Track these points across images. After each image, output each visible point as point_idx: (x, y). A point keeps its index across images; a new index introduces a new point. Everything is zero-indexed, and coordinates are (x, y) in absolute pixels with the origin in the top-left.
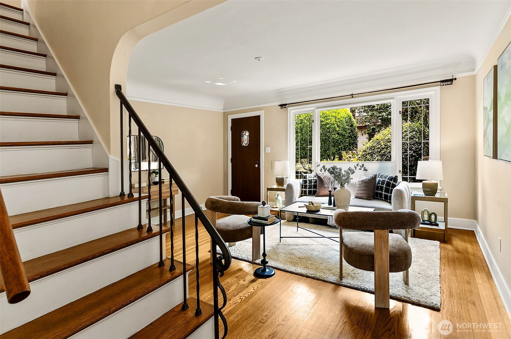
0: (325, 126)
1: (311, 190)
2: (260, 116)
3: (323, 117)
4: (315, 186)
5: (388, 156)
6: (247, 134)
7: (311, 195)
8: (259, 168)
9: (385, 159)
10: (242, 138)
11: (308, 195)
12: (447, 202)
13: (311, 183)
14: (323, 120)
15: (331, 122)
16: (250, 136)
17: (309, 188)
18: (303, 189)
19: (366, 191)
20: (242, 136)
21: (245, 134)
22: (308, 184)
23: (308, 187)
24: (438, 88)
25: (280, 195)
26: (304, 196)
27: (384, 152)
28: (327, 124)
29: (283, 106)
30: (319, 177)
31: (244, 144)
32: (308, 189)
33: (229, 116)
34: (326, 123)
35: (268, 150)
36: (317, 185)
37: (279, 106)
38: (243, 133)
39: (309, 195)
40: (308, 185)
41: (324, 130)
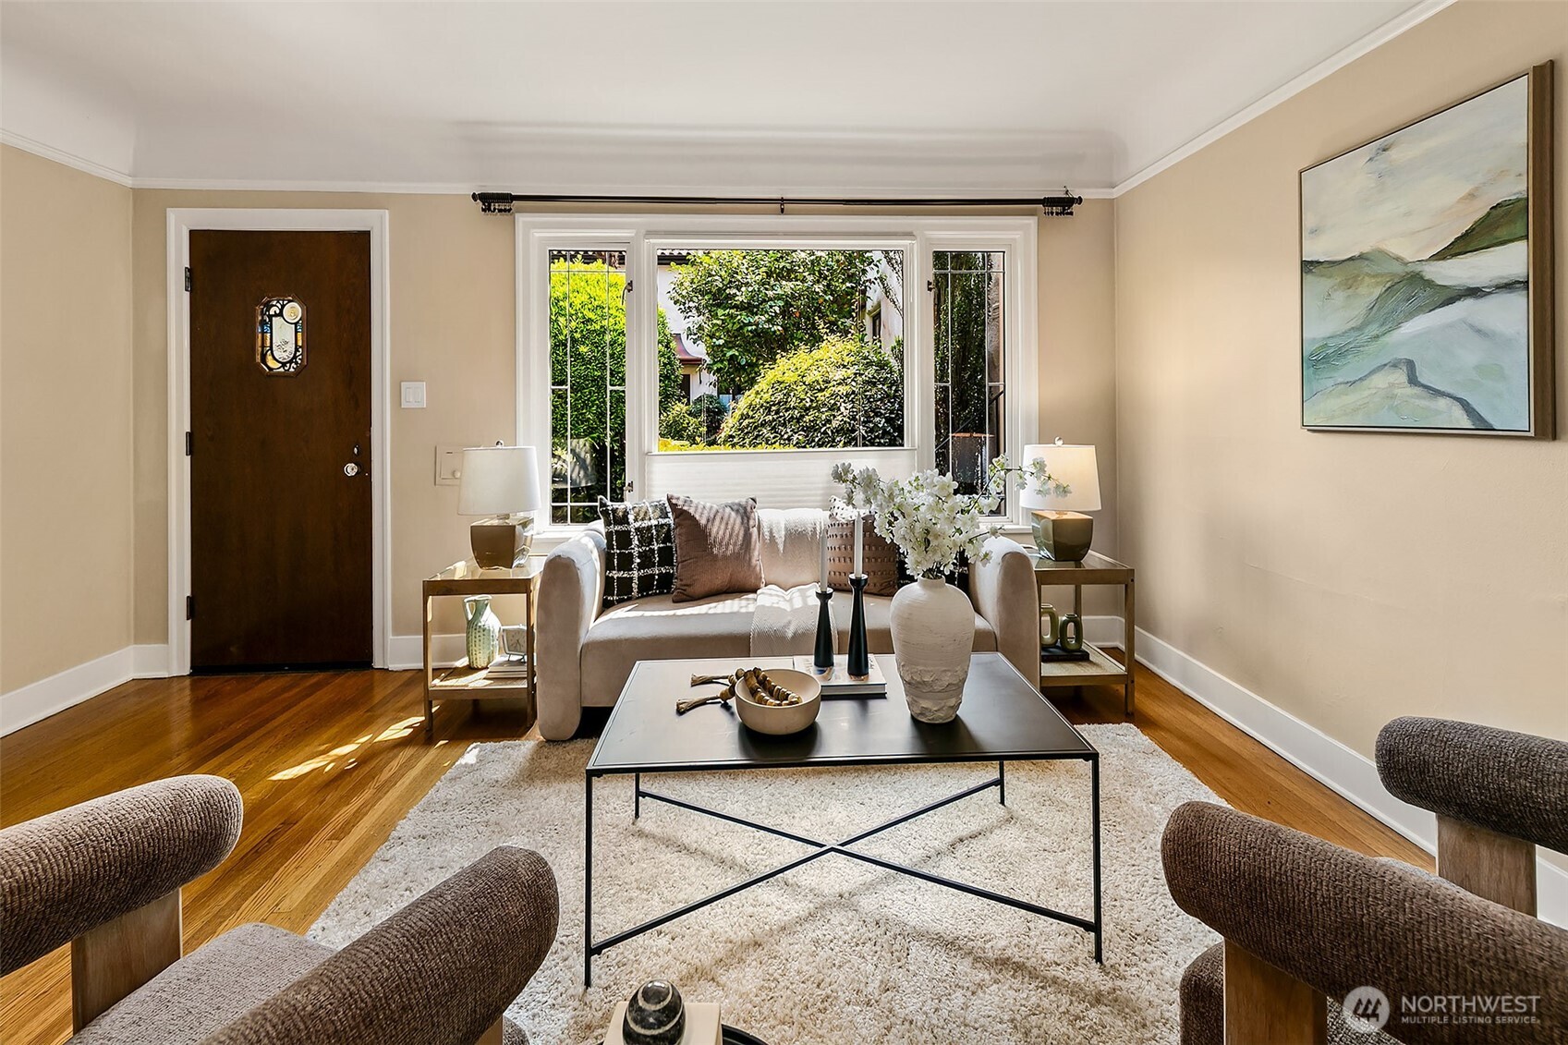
0: (598, 335)
1: (650, 572)
2: (367, 234)
3: (590, 306)
4: (666, 556)
5: (825, 433)
6: (294, 311)
7: (648, 595)
8: (363, 483)
9: (819, 440)
10: (263, 333)
11: (638, 598)
12: (1133, 580)
13: (650, 543)
14: (591, 315)
15: (616, 327)
16: (310, 328)
17: (641, 566)
18: (615, 574)
19: (876, 560)
20: (263, 323)
21: (281, 314)
22: (635, 547)
23: (638, 561)
24: (1031, 222)
25: (488, 607)
26: (620, 601)
27: (812, 421)
28: (603, 331)
29: (489, 201)
30: (681, 514)
31: (272, 363)
32: (639, 570)
33: (173, 215)
34: (602, 327)
35: (416, 395)
36: (671, 547)
37: (474, 197)
38: (269, 307)
39: (643, 596)
40: (636, 554)
41: (597, 347)
